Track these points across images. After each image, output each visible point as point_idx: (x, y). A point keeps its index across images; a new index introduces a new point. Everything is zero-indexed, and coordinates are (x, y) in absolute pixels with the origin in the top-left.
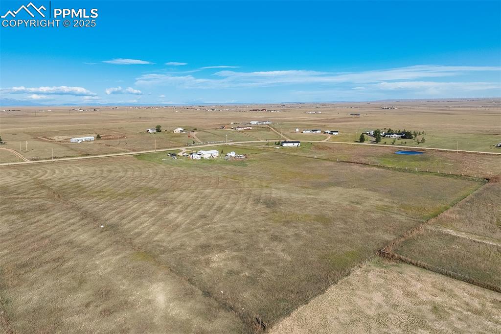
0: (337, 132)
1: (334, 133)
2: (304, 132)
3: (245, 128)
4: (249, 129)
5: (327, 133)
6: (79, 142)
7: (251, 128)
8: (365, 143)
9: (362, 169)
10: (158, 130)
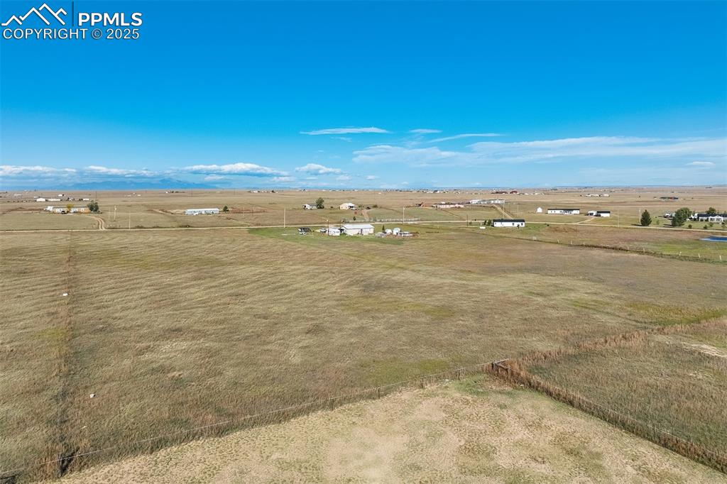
0: (609, 212)
1: (602, 215)
2: (549, 212)
3: (452, 206)
4: (459, 208)
5: (592, 214)
6: (195, 214)
7: (462, 206)
8: (651, 227)
9: (607, 254)
10: (320, 205)
